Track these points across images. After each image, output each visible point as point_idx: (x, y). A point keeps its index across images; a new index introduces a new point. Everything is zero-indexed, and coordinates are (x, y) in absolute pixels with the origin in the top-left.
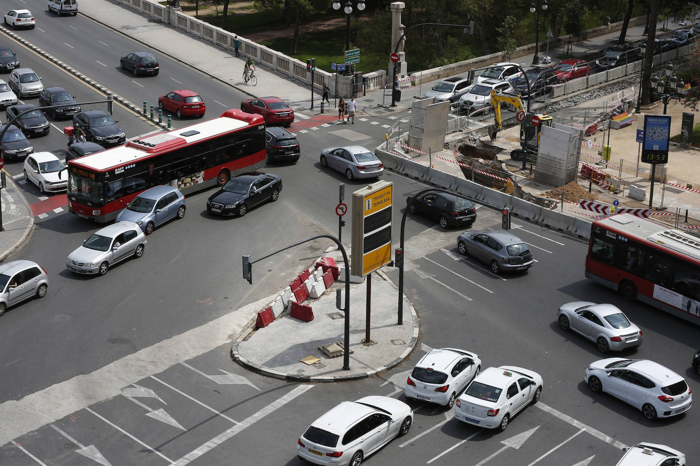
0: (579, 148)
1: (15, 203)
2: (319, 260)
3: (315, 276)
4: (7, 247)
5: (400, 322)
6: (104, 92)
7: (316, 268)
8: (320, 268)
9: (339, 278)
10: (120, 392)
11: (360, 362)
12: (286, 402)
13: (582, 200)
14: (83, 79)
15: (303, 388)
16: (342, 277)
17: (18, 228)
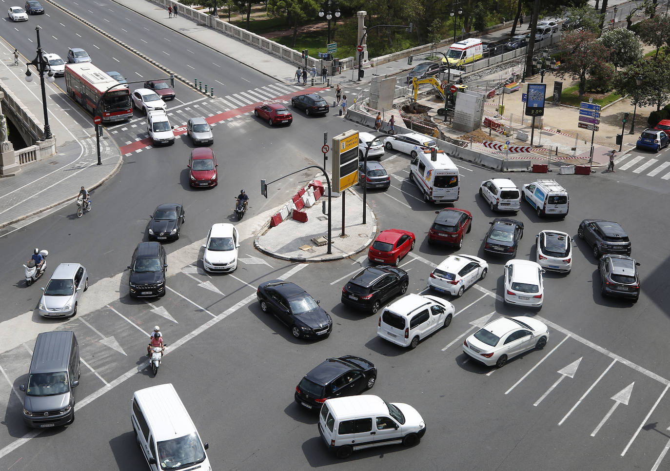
0: (483, 107)
1: (109, 146)
2: (311, 182)
3: (308, 192)
4: (104, 175)
5: (364, 222)
6: (168, 72)
7: (309, 187)
8: (312, 187)
9: (324, 194)
10: (181, 271)
11: (338, 249)
12: (290, 275)
13: (484, 141)
14: (154, 64)
15: (301, 266)
16: (326, 193)
17: (112, 163)
